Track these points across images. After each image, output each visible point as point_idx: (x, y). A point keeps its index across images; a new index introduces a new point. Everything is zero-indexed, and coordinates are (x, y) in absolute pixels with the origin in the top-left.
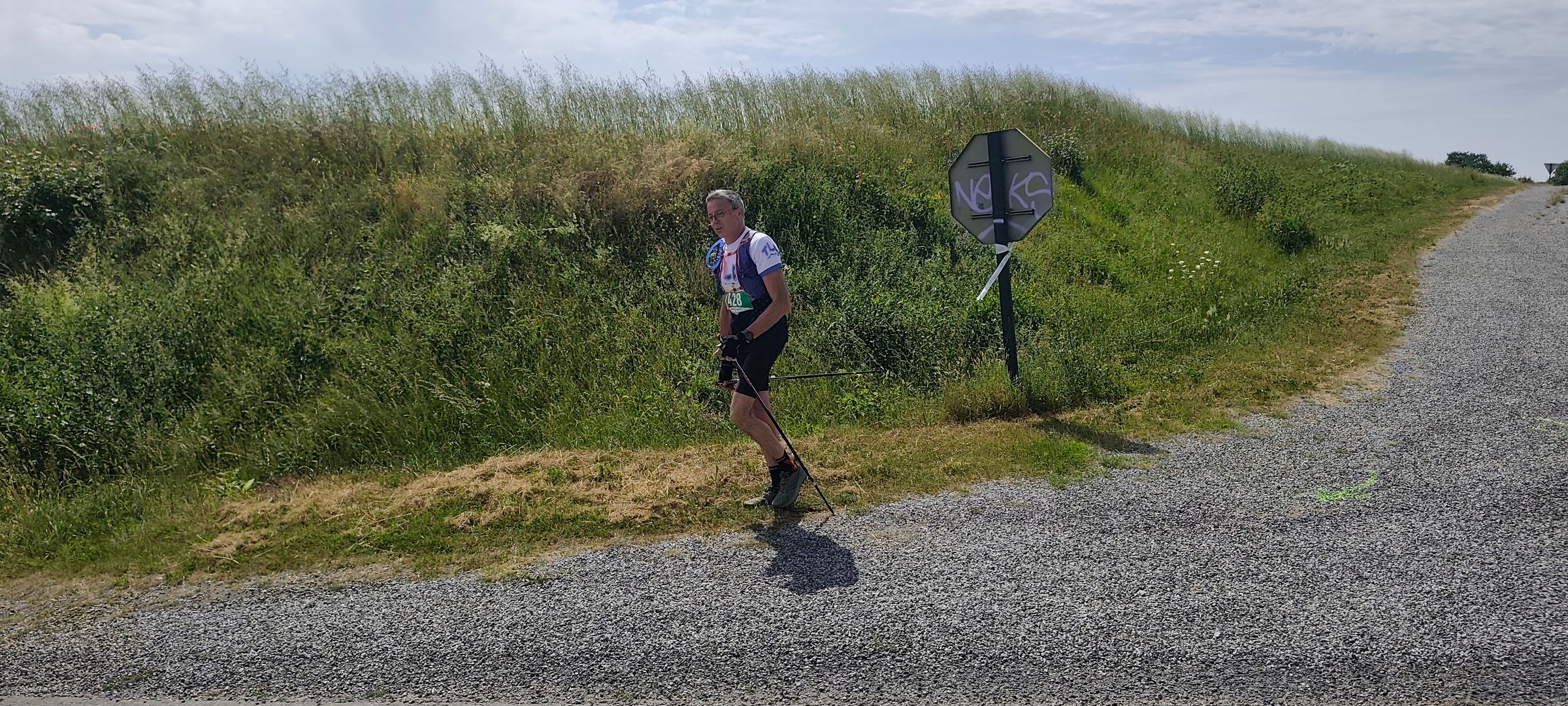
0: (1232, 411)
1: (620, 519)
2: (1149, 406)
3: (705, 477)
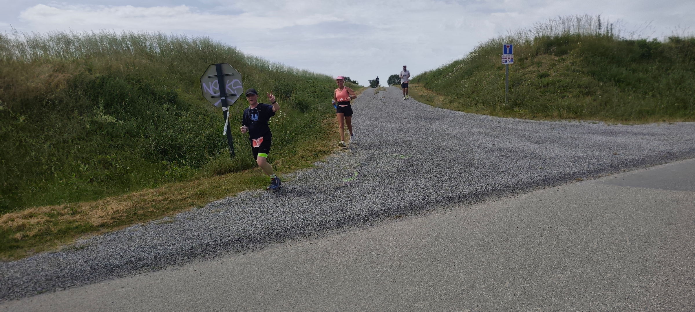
0: (309, 162)
1: (99, 224)
3: (126, 205)
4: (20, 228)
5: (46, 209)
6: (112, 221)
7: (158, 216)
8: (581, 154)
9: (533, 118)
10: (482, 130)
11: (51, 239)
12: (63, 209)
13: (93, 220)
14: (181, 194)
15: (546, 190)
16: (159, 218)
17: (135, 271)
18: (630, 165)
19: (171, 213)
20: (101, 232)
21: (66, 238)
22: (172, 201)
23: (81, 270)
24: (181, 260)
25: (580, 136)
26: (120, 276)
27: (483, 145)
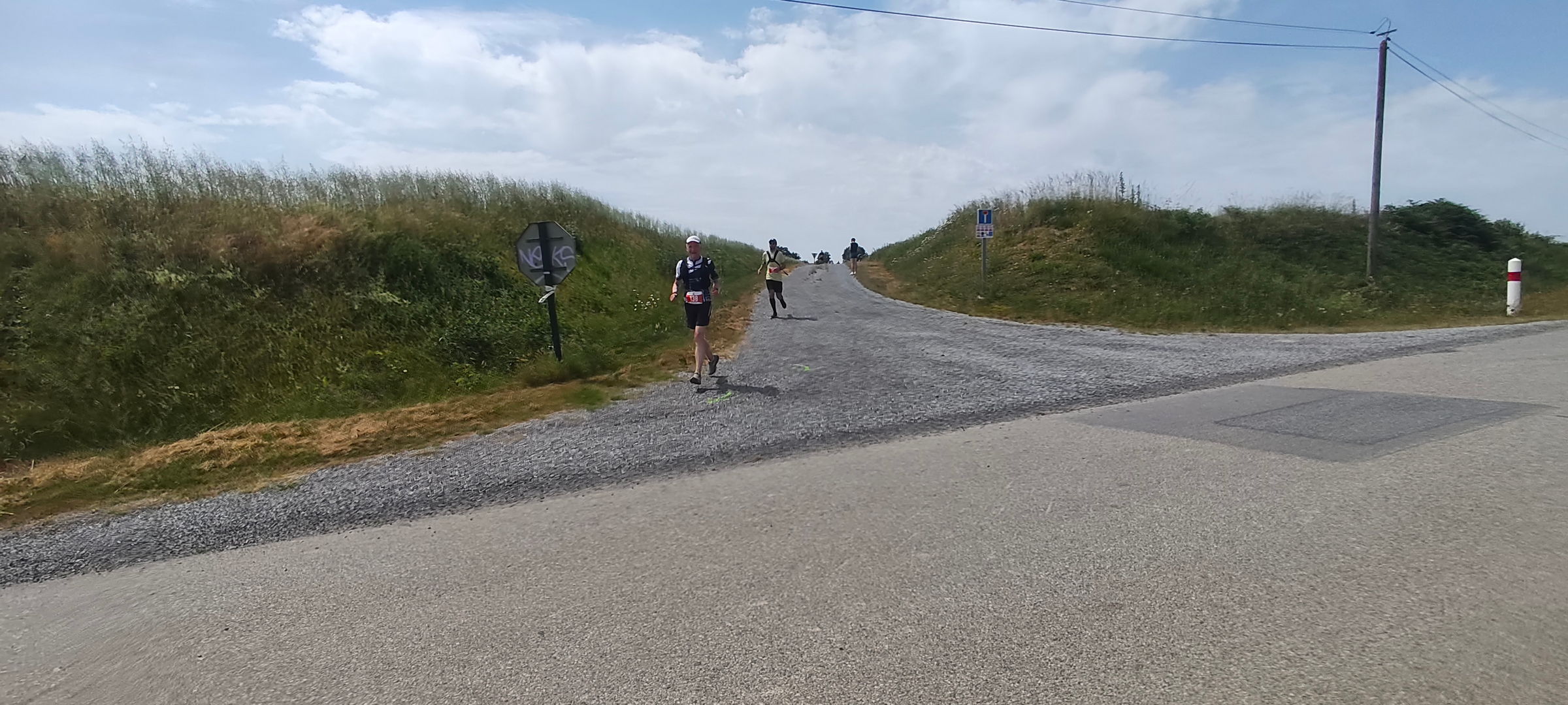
0: (671, 371)
1: (330, 452)
2: (631, 371)
3: (381, 426)
4: (215, 454)
5: (263, 427)
6: (350, 449)
8: (1060, 376)
9: (1018, 319)
10: (936, 334)
11: (252, 471)
12: (290, 429)
13: (324, 446)
14: (465, 413)
15: (986, 426)
16: (419, 446)
17: (349, 525)
18: (1122, 394)
19: (439, 440)
20: (329, 464)
21: (275, 471)
23: (272, 519)
24: (420, 511)
25: (1073, 348)
26: (325, 531)
27: (928, 356)
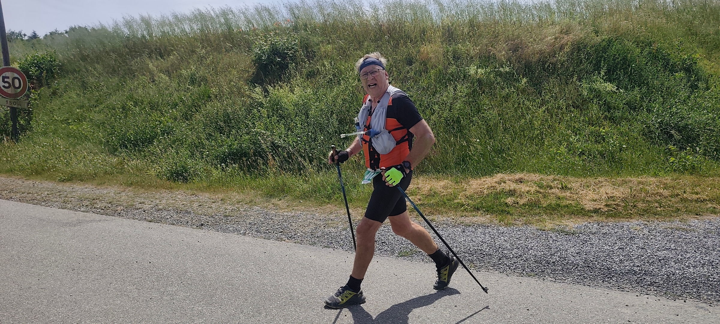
1: (591, 208)
3: (622, 192)
4: (512, 193)
5: (536, 177)
6: (606, 209)
7: (665, 216)
11: (540, 213)
12: (553, 182)
13: (583, 201)
14: (697, 193)
16: (667, 219)
20: (594, 219)
21: (555, 216)
22: (684, 200)
23: (573, 262)
24: (710, 295)
